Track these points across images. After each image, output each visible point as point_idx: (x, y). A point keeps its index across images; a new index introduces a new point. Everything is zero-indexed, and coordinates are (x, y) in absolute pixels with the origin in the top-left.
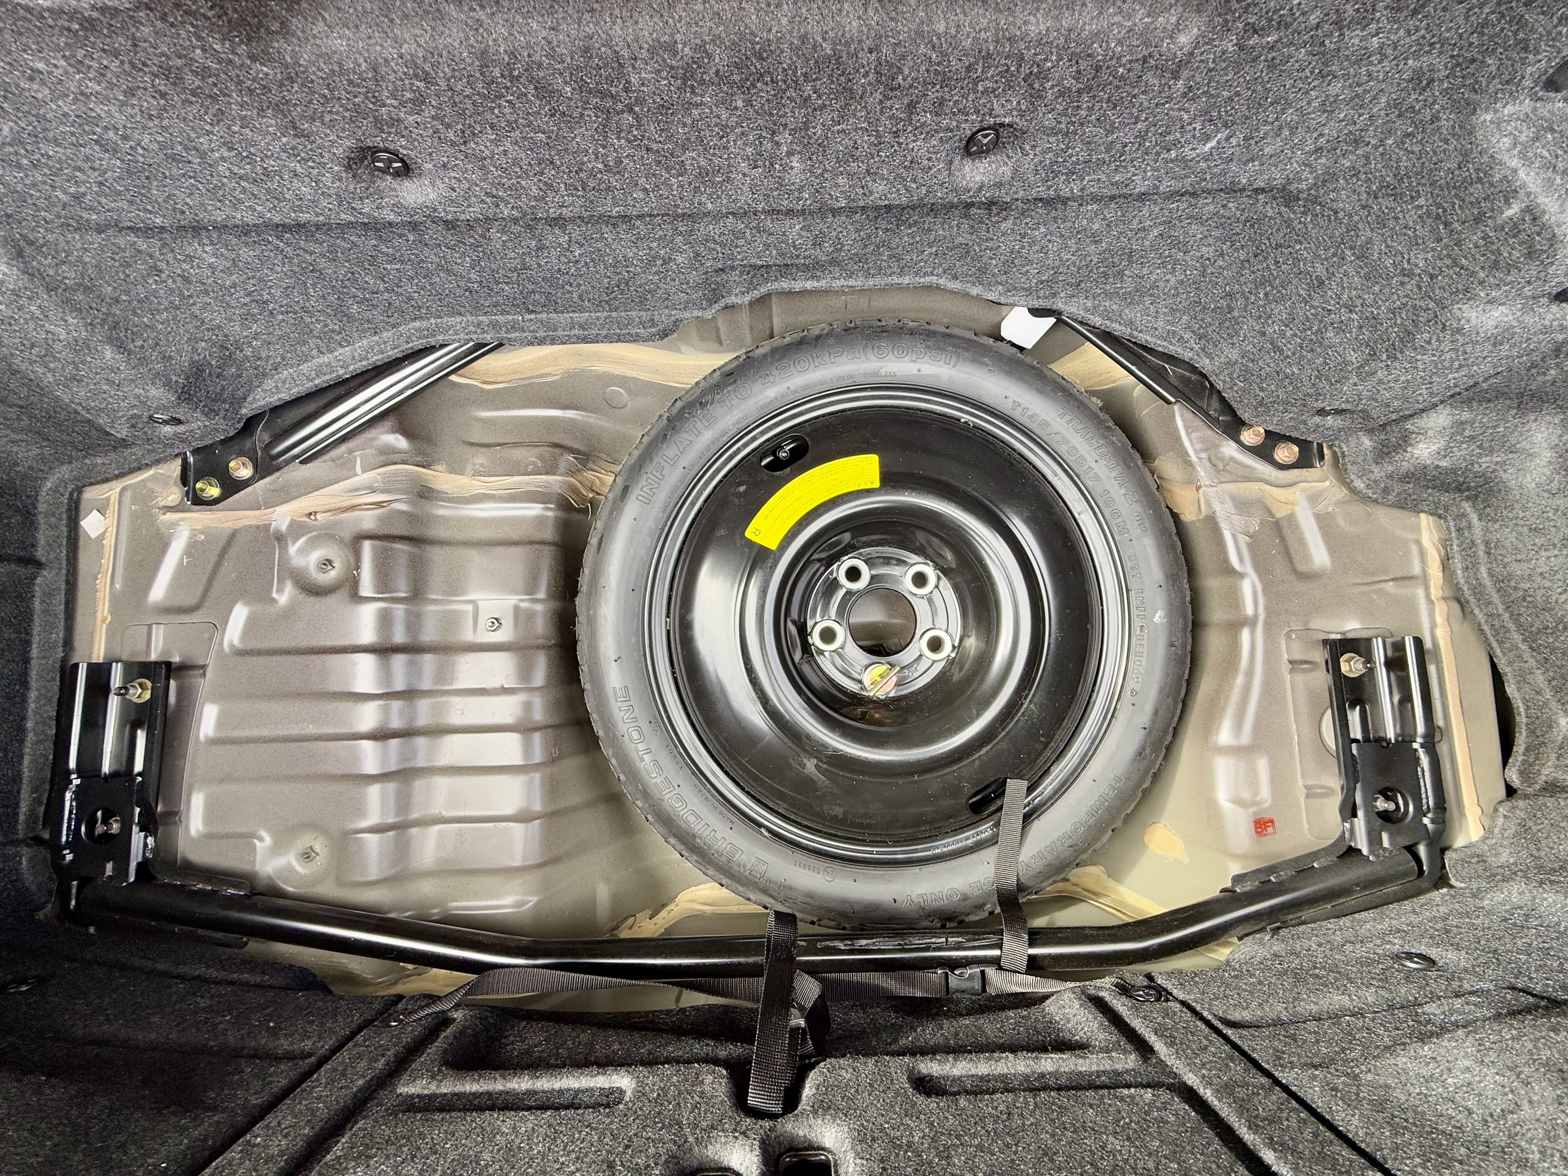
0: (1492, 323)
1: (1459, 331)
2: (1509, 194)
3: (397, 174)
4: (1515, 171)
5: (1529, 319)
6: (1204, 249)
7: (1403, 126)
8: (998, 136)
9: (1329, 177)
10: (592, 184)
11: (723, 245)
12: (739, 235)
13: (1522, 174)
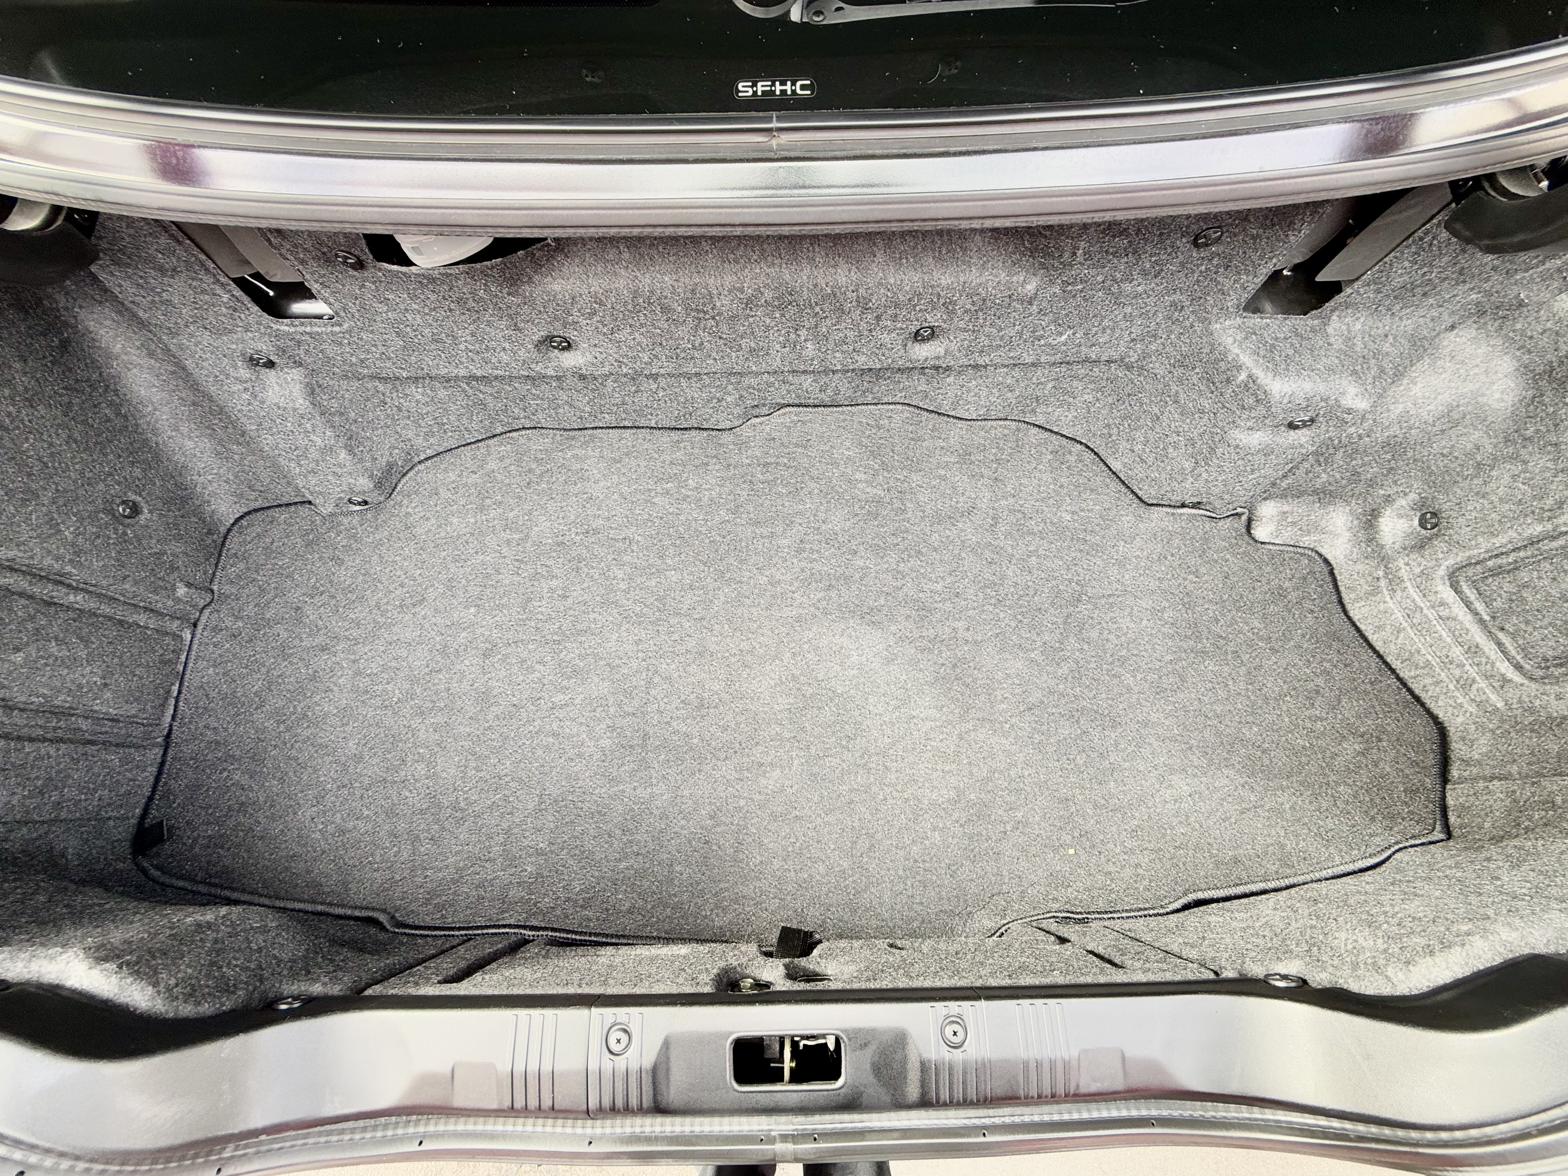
0: (1256, 442)
1: (1237, 446)
2: (1239, 368)
3: (564, 349)
4: (1238, 355)
5: (1279, 440)
6: (1086, 397)
7: (1177, 329)
8: (933, 332)
9: (1145, 356)
10: (682, 355)
11: (759, 390)
12: (770, 385)
13: (1241, 357)
